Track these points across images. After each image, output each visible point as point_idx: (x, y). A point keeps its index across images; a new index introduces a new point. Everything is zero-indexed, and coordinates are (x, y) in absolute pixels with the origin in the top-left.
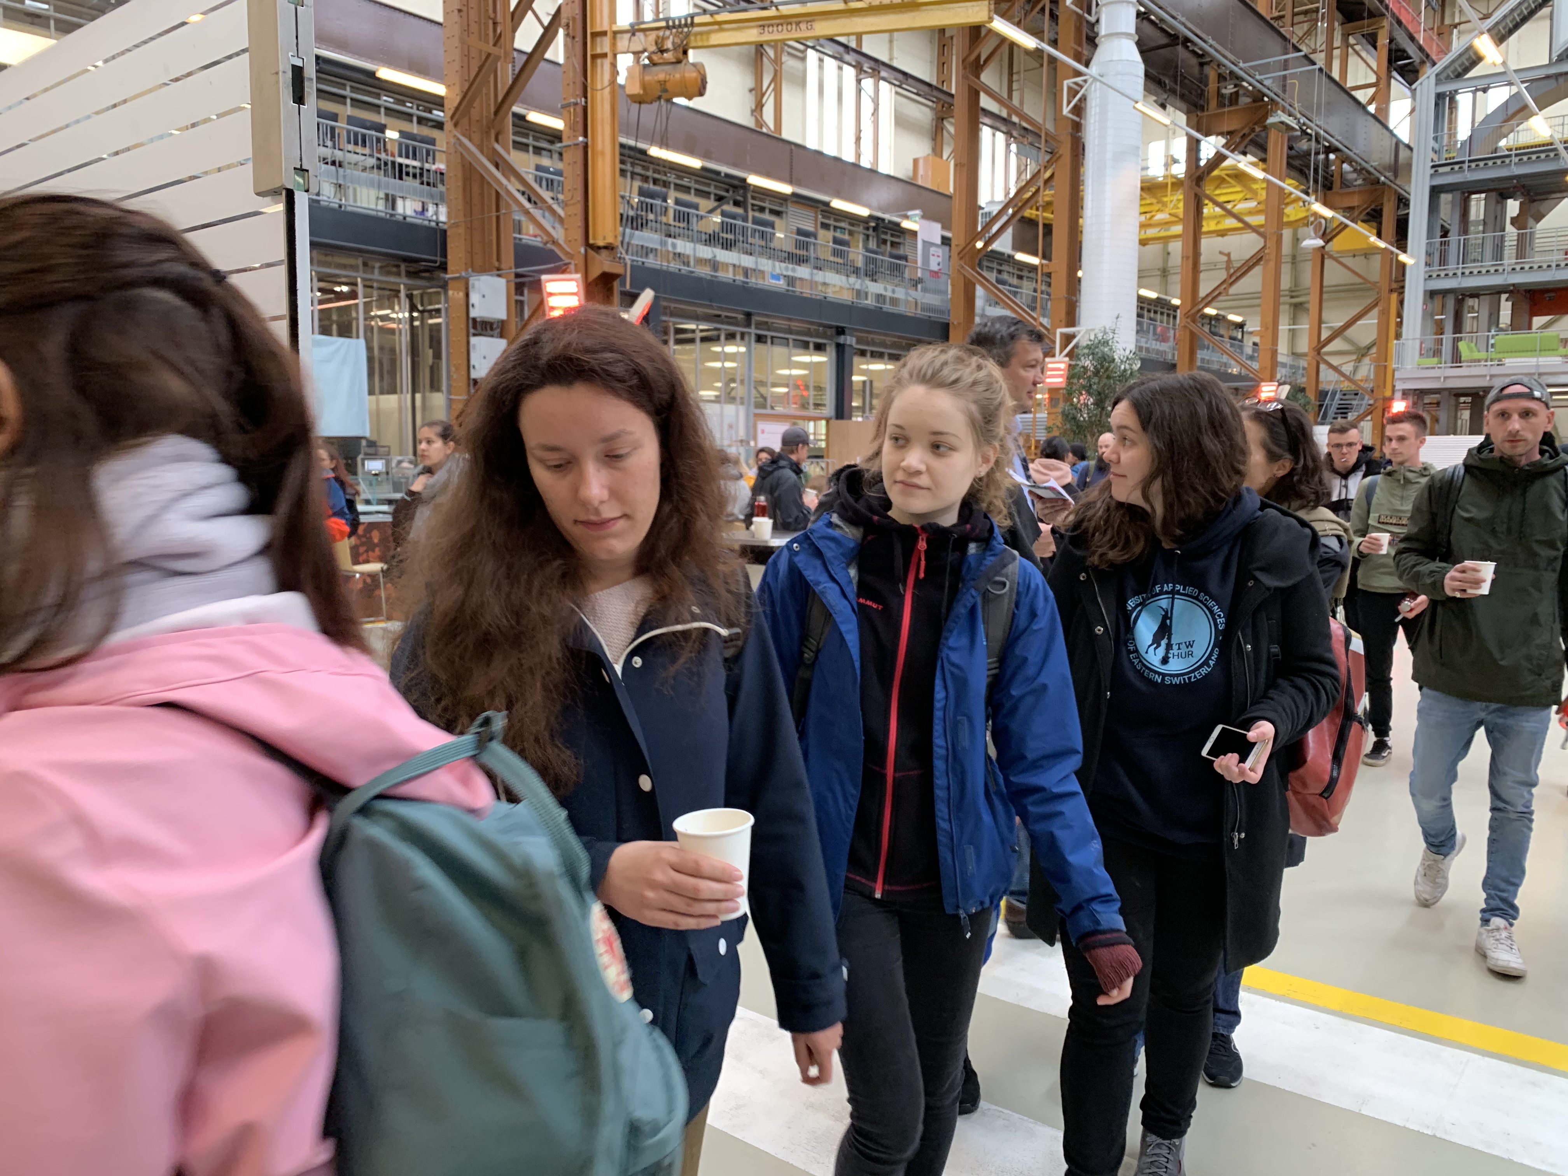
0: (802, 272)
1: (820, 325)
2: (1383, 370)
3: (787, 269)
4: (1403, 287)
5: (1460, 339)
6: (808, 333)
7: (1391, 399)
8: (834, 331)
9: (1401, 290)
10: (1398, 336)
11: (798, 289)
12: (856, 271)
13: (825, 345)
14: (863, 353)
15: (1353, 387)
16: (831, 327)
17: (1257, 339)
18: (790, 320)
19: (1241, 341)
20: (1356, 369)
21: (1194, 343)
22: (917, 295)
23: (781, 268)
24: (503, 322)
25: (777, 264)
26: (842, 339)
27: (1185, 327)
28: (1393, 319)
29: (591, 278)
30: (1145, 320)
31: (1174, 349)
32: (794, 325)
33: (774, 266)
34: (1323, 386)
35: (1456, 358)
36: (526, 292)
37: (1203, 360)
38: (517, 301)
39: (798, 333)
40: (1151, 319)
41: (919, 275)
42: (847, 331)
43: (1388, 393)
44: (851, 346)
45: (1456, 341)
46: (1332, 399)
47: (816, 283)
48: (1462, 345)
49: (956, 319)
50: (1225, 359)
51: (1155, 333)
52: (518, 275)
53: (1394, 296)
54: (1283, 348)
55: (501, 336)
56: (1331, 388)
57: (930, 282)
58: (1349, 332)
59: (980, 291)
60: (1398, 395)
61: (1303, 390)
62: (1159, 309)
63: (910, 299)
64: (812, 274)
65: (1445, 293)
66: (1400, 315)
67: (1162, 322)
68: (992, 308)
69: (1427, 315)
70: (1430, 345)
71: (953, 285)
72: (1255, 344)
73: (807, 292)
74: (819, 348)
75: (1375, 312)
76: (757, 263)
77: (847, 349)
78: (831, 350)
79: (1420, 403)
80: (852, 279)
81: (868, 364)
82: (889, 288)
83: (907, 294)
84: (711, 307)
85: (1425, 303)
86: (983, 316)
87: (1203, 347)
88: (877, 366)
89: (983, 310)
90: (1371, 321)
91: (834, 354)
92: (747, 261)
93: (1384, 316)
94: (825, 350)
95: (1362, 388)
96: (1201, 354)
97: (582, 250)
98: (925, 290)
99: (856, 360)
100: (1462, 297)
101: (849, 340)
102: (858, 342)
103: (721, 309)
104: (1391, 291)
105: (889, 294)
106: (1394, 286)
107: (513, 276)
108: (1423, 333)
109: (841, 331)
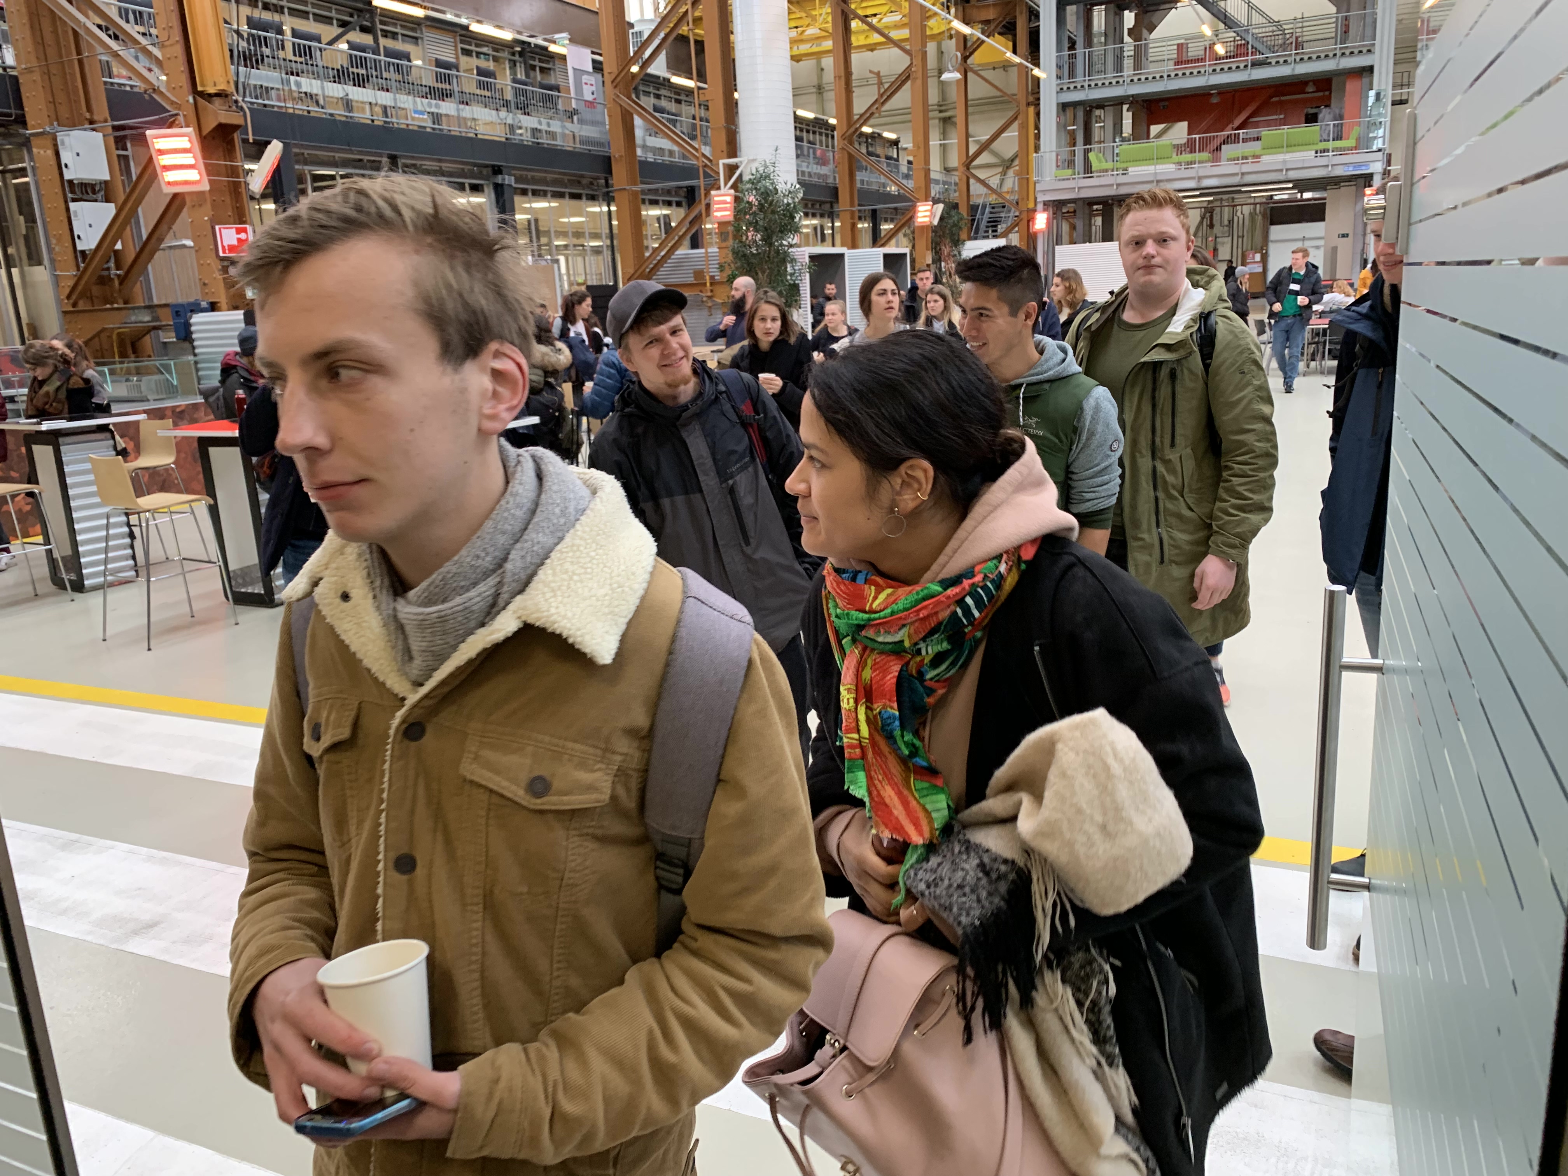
0: (447, 107)
1: (475, 165)
2: (1025, 181)
3: (430, 105)
4: (1039, 99)
5: (1090, 150)
6: (462, 174)
7: (1034, 211)
8: (490, 169)
9: (1037, 103)
10: (1037, 149)
11: (444, 127)
12: (506, 104)
13: (482, 185)
14: (524, 192)
15: (1001, 201)
16: (486, 166)
17: (911, 158)
18: (440, 161)
19: (897, 160)
20: (1002, 181)
21: (853, 165)
22: (573, 127)
23: (423, 104)
24: (106, 182)
25: (418, 100)
26: (499, 179)
27: (843, 149)
28: (1032, 131)
29: (206, 130)
30: (805, 144)
31: (834, 172)
32: (446, 166)
33: (415, 102)
34: (974, 201)
35: (1088, 169)
36: (129, 145)
37: (862, 182)
38: (119, 156)
39: (451, 175)
40: (809, 142)
41: (574, 105)
42: (504, 170)
43: (1031, 205)
44: (510, 186)
45: (1086, 152)
46: (983, 213)
47: (465, 119)
48: (1092, 156)
49: (617, 151)
50: (883, 179)
51: (815, 157)
52: (116, 128)
53: (1031, 109)
54: (935, 165)
55: (107, 200)
56: (980, 201)
57: (586, 113)
58: (995, 145)
59: (638, 121)
60: (1040, 207)
61: (956, 206)
62: (817, 129)
63: (567, 132)
64: (458, 110)
65: (1075, 104)
66: (1037, 127)
67: (821, 145)
68: (653, 138)
69: (1061, 127)
70: (1065, 156)
71: (610, 116)
72: (910, 162)
73: (455, 130)
74: (476, 189)
75: (1015, 125)
76: (395, 100)
77: (506, 189)
78: (489, 190)
79: (1059, 214)
80: (503, 113)
81: (530, 202)
82: (544, 121)
83: (563, 127)
84: (352, 152)
85: (1058, 116)
86: (644, 147)
87: (861, 168)
88: (541, 204)
89: (644, 141)
90: (1013, 133)
91: (493, 196)
92: (385, 98)
93: (1024, 128)
94: (483, 191)
95: (1008, 201)
96: (859, 176)
97: (191, 100)
98: (581, 122)
99: (517, 199)
100: (1090, 108)
101: (508, 180)
102: (517, 181)
103: (360, 153)
104: (1028, 104)
105: (544, 127)
106: (1031, 99)
107: (110, 130)
108: (1059, 146)
109: (497, 170)
